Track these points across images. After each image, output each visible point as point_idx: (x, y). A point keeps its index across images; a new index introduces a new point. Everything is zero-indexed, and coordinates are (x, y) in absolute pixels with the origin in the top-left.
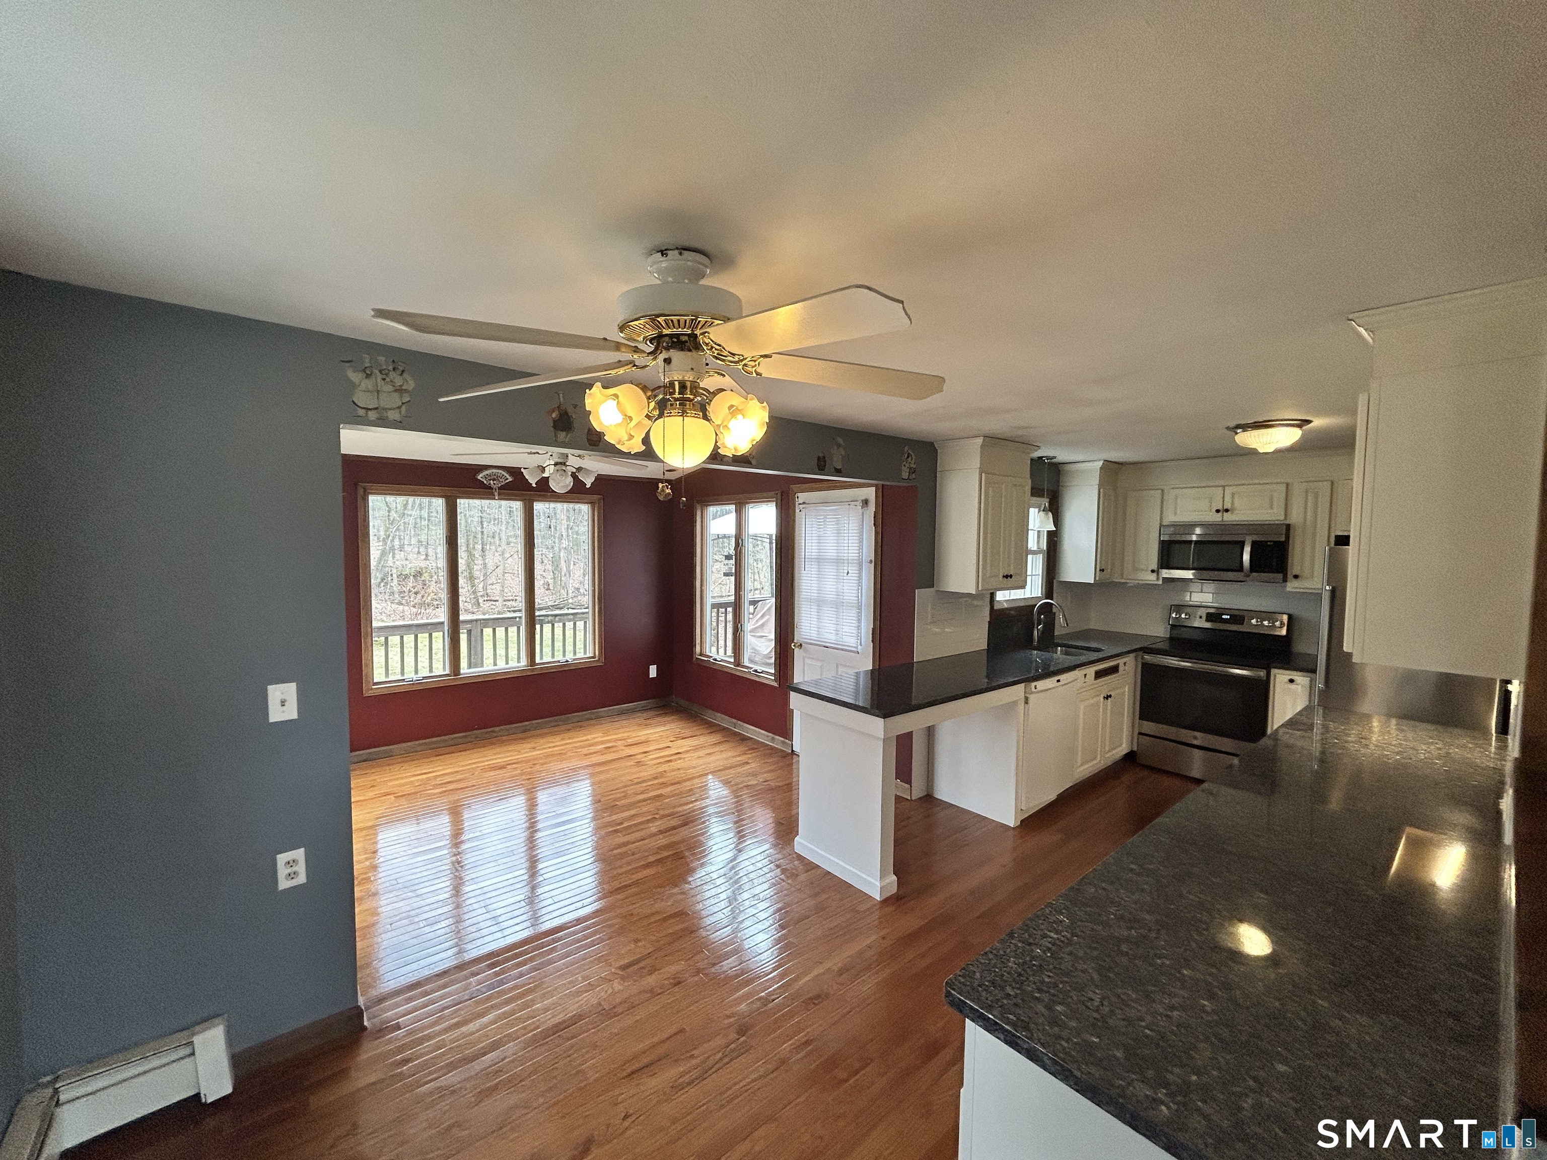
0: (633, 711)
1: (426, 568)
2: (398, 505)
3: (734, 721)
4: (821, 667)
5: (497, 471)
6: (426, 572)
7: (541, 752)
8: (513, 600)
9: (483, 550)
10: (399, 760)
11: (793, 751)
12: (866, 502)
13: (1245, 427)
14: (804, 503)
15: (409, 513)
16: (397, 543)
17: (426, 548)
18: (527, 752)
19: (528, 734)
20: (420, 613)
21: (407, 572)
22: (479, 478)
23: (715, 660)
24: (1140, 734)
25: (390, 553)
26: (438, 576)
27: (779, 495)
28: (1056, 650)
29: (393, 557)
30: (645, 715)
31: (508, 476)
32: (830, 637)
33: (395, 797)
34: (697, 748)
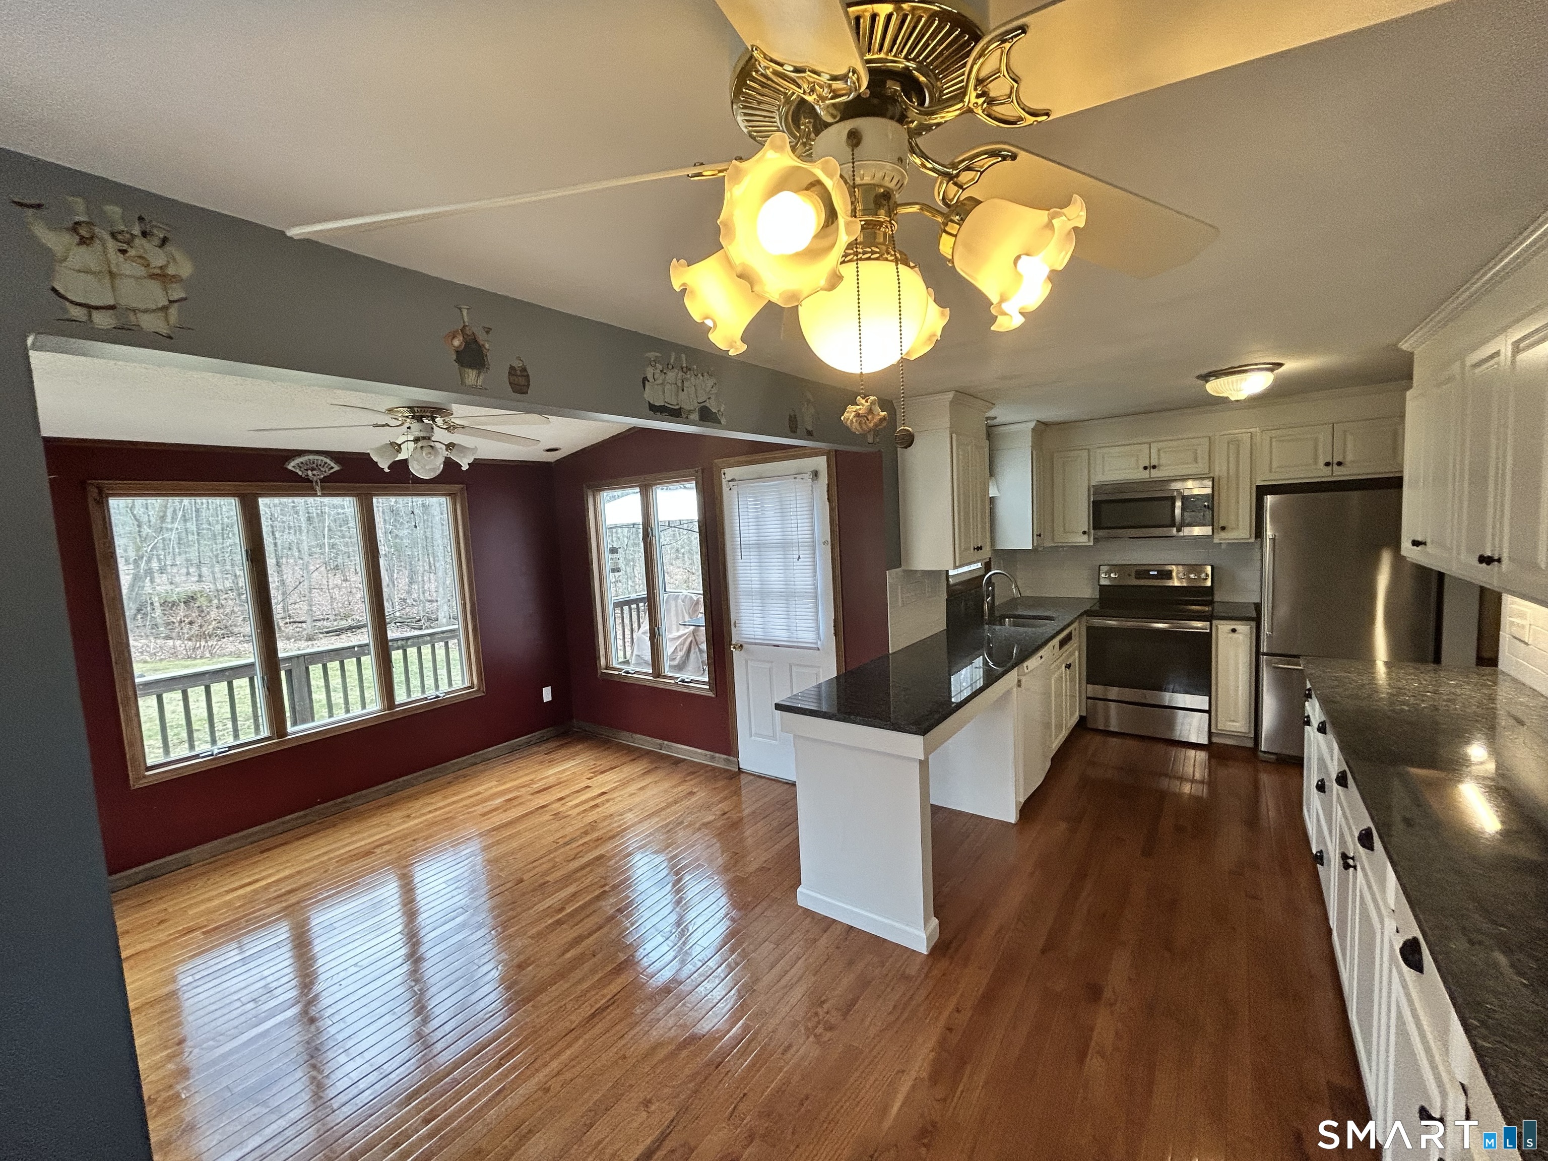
0: (529, 744)
1: (201, 592)
2: (152, 518)
3: (659, 741)
4: (770, 669)
5: (316, 457)
6: (201, 596)
7: (420, 820)
8: (324, 620)
9: (278, 564)
10: (203, 869)
11: (739, 769)
12: (816, 474)
13: (1217, 374)
14: (733, 480)
15: (169, 526)
16: (155, 565)
17: (199, 567)
18: (399, 824)
19: (394, 797)
20: (200, 647)
21: (175, 598)
22: (290, 467)
23: (627, 672)
24: (1088, 698)
25: (146, 577)
26: (219, 600)
27: (700, 473)
28: (1005, 621)
29: (152, 581)
30: (543, 747)
31: (332, 464)
32: (780, 634)
33: (204, 933)
34: (625, 784)
